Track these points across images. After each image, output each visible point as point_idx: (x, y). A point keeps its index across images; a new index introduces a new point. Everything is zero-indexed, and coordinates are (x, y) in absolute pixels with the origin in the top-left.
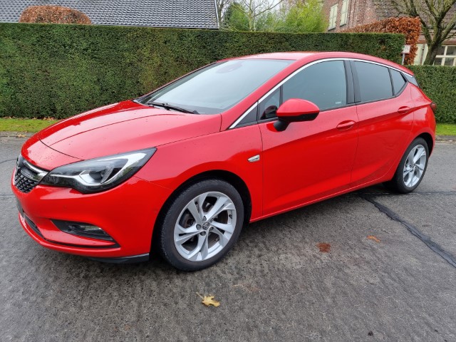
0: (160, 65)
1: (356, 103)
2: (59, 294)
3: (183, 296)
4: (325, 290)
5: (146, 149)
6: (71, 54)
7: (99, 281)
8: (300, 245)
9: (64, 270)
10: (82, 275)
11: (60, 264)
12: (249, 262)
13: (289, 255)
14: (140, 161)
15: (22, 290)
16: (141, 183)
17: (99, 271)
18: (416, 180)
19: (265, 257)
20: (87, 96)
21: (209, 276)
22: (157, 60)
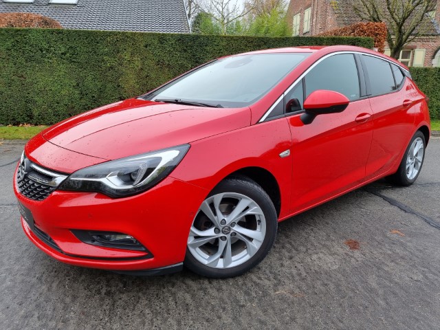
0: (142, 69)
1: (369, 96)
2: (83, 317)
3: (224, 309)
4: (372, 290)
5: (178, 146)
6: (48, 58)
7: (124, 297)
8: (328, 243)
9: (81, 287)
10: (103, 291)
11: (75, 280)
12: (282, 265)
13: (321, 255)
14: (175, 159)
15: (37, 315)
16: (177, 183)
17: (121, 285)
18: (416, 172)
19: (297, 258)
20: (66, 101)
21: (244, 284)
22: (138, 63)
